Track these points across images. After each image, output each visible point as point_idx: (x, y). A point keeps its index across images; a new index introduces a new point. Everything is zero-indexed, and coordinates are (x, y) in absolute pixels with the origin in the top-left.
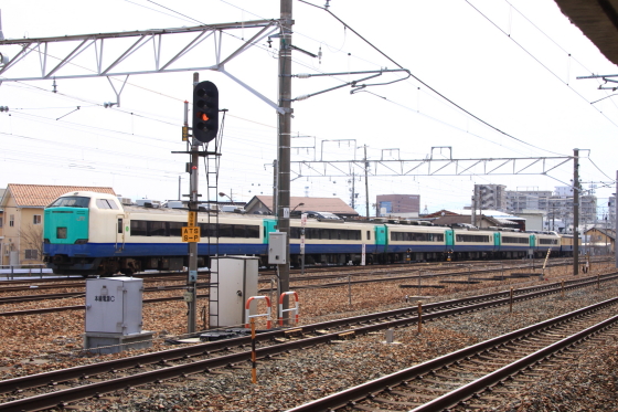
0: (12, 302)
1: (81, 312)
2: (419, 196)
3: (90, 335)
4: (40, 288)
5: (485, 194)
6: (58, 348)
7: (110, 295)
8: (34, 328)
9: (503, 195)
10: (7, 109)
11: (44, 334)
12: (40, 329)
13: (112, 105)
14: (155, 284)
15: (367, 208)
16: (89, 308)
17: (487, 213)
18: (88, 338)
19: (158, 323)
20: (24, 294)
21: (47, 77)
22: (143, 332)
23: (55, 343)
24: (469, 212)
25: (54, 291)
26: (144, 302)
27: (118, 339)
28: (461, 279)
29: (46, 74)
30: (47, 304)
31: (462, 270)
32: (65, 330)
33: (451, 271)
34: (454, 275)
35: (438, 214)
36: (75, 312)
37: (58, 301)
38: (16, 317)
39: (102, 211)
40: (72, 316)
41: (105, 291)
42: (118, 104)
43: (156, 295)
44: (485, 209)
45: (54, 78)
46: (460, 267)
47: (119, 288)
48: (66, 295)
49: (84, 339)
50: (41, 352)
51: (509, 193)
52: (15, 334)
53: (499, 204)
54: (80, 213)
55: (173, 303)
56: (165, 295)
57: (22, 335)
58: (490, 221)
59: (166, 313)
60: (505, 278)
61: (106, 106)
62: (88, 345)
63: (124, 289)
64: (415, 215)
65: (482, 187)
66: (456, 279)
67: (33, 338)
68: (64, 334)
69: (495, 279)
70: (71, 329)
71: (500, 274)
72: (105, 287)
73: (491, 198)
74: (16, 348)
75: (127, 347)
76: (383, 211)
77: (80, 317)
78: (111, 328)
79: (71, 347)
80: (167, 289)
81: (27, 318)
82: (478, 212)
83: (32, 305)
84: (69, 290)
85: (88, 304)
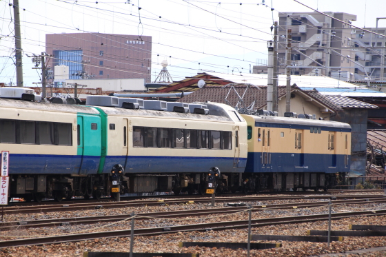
2: (148, 40)
5: (303, 37)
9: (347, 37)
15: (19, 65)
17: (304, 82)
24: (261, 80)
28: (233, 238)
31: (239, 216)
33: (214, 219)
34: (218, 227)
35: (190, 83)
44: (299, 72)
46: (236, 208)
51: (361, 32)
53: (335, 60)
58: (311, 100)
60: (335, 236)
64: (138, 84)
65: (298, 20)
66: (223, 238)
69: (314, 237)
71: (322, 227)
73: (318, 47)
76: (61, 73)
82: (282, 80)
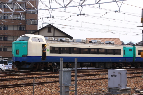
0: (87, 76)
1: (107, 80)
3: (110, 88)
4: (95, 72)
6: (100, 92)
7: (116, 75)
8: (93, 85)
10: (85, 15)
11: (96, 87)
12: (94, 85)
13: (117, 11)
14: (133, 72)
16: (109, 79)
18: (109, 89)
19: (133, 85)
20: (90, 73)
21: (97, 3)
22: (127, 88)
23: (99, 90)
25: (99, 73)
26: (127, 77)
27: (119, 90)
29: (97, 2)
30: (97, 77)
32: (102, 86)
36: (106, 80)
37: (101, 76)
38: (87, 81)
39: (34, 42)
40: (105, 81)
41: (114, 73)
42: (119, 11)
43: (133, 75)
45: (99, 4)
47: (119, 73)
48: (103, 74)
49: (108, 89)
50: (95, 92)
52: (87, 86)
54: (24, 43)
55: (139, 78)
56: (136, 75)
57: (89, 87)
59: (136, 81)
61: (116, 12)
62: (109, 91)
63: (120, 73)
67: (92, 88)
68: (102, 87)
70: (104, 86)
72: (114, 72)
74: (87, 91)
75: (122, 93)
77: (107, 82)
78: (116, 86)
79: (104, 91)
80: (137, 73)
81: (91, 81)
83: (92, 77)
84: (104, 73)
85: (109, 78)
